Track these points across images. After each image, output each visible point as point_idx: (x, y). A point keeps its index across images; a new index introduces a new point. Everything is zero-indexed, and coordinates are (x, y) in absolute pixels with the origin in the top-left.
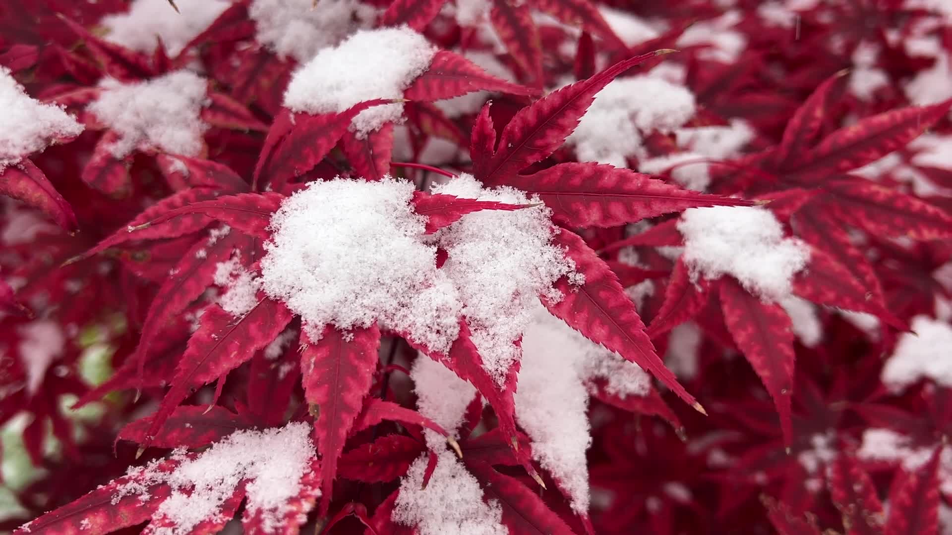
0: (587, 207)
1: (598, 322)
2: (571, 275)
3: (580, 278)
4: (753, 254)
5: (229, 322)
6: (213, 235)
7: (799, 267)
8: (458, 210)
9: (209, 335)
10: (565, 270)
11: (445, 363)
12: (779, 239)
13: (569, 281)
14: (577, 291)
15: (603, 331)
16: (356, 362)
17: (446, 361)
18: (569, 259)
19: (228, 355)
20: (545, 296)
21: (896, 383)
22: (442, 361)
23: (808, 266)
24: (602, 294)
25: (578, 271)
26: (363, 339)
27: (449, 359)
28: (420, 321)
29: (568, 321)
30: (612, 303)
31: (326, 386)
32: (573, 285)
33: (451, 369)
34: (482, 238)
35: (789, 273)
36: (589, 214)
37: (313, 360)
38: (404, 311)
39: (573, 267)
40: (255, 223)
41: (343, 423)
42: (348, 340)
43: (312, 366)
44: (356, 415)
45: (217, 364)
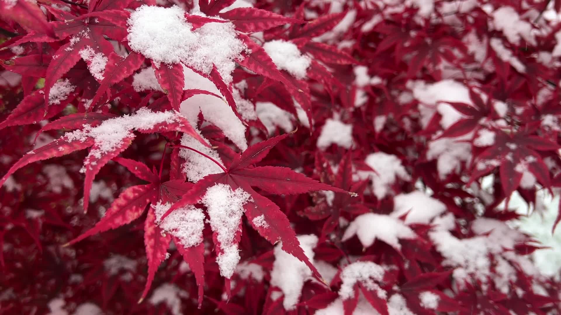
0: (249, 24)
1: (259, 67)
2: (246, 50)
3: (250, 51)
4: (291, 61)
5: (120, 59)
6: (71, 41)
7: (308, 66)
8: (203, 22)
9: (114, 64)
10: (244, 48)
11: (209, 78)
12: (300, 56)
13: (246, 52)
14: (249, 56)
15: (261, 70)
16: (176, 76)
17: (210, 78)
18: (244, 44)
19: (123, 72)
20: (237, 59)
21: (323, 147)
22: (208, 78)
23: (311, 66)
24: (259, 57)
25: (248, 48)
26: (176, 68)
27: (211, 77)
28: (199, 61)
29: (247, 67)
30: (263, 59)
31: (168, 83)
32: (247, 54)
33: (211, 81)
34: (212, 34)
35: (305, 68)
36: (250, 28)
37: (159, 74)
38: (190, 58)
39: (247, 47)
40: (121, 22)
41: (178, 97)
42: (171, 68)
43: (160, 77)
44: (182, 94)
45: (119, 75)
